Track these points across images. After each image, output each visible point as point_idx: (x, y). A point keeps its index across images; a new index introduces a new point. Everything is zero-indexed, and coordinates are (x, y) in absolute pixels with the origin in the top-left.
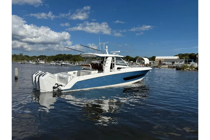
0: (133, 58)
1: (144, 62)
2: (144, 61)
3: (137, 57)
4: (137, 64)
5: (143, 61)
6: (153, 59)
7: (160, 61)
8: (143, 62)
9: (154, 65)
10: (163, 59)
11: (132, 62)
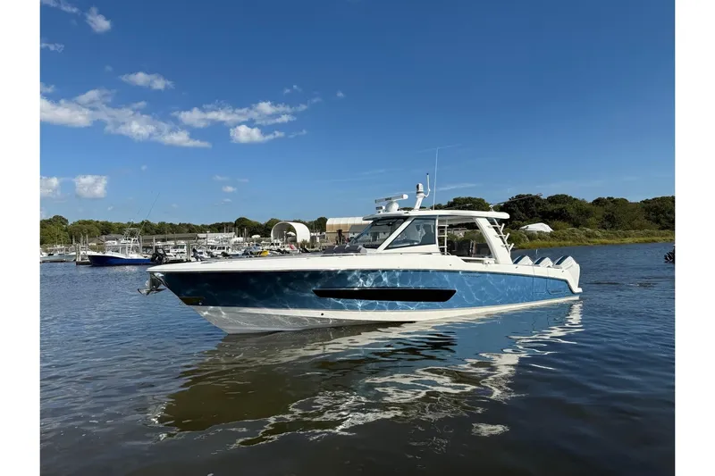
0: (260, 226)
1: (295, 237)
2: (295, 233)
3: (272, 223)
4: (272, 244)
5: (293, 234)
6: (318, 225)
7: (340, 232)
8: (290, 236)
9: (325, 244)
10: (346, 226)
11: (258, 236)
